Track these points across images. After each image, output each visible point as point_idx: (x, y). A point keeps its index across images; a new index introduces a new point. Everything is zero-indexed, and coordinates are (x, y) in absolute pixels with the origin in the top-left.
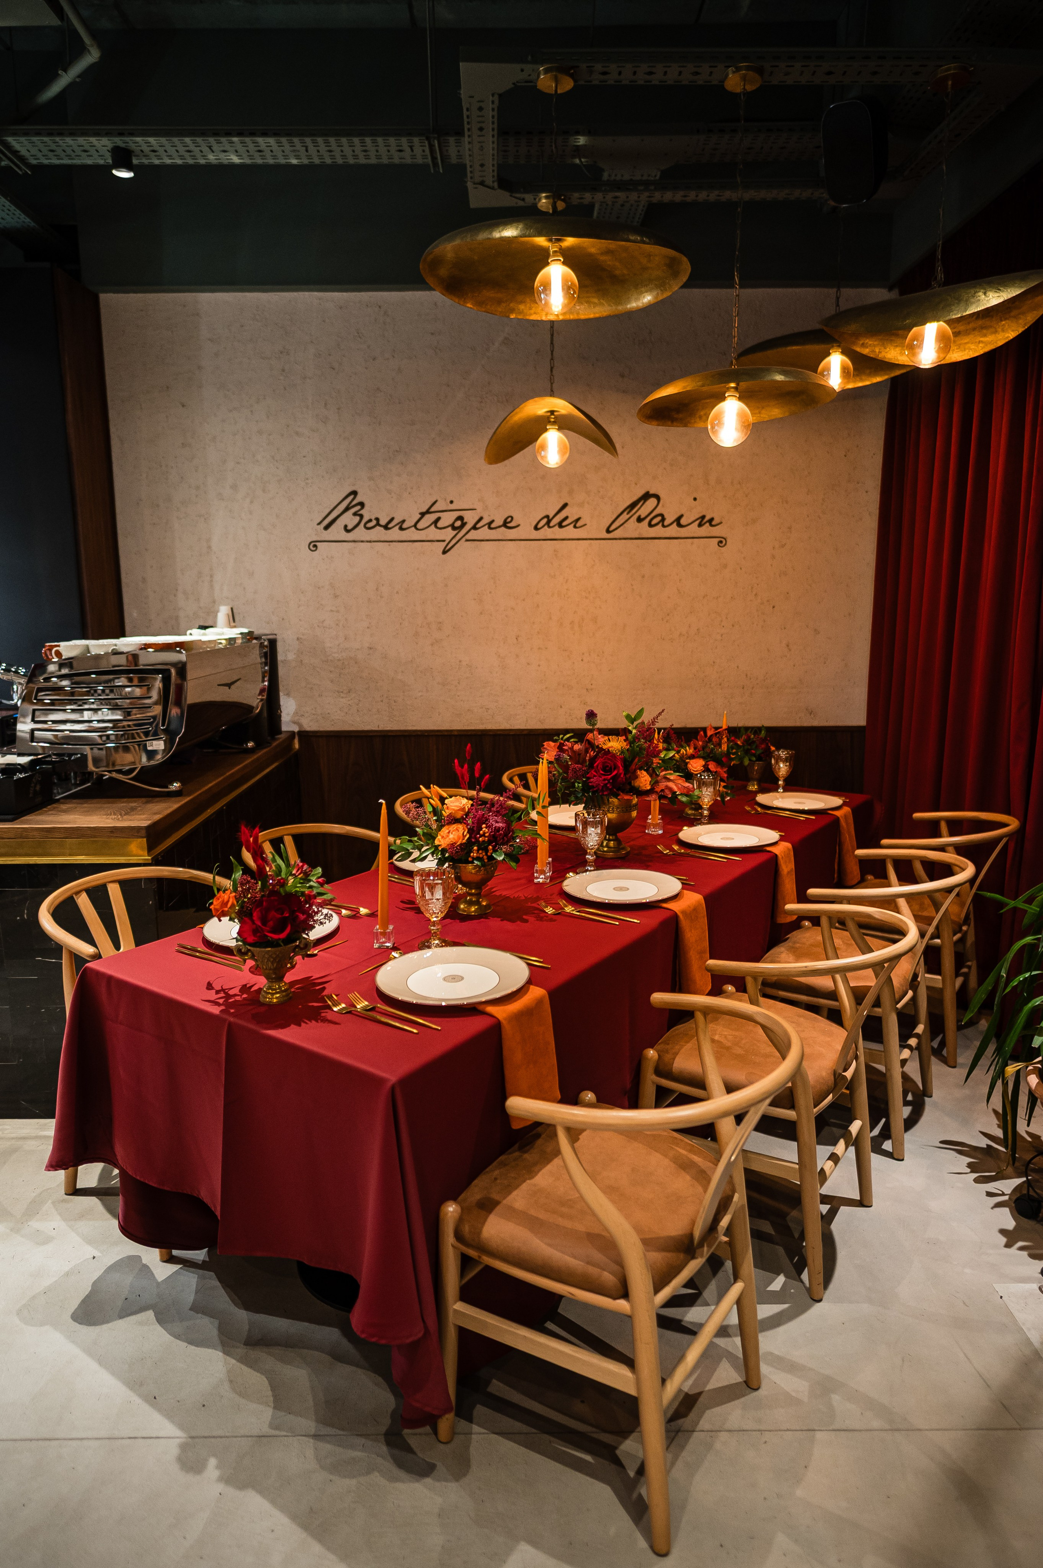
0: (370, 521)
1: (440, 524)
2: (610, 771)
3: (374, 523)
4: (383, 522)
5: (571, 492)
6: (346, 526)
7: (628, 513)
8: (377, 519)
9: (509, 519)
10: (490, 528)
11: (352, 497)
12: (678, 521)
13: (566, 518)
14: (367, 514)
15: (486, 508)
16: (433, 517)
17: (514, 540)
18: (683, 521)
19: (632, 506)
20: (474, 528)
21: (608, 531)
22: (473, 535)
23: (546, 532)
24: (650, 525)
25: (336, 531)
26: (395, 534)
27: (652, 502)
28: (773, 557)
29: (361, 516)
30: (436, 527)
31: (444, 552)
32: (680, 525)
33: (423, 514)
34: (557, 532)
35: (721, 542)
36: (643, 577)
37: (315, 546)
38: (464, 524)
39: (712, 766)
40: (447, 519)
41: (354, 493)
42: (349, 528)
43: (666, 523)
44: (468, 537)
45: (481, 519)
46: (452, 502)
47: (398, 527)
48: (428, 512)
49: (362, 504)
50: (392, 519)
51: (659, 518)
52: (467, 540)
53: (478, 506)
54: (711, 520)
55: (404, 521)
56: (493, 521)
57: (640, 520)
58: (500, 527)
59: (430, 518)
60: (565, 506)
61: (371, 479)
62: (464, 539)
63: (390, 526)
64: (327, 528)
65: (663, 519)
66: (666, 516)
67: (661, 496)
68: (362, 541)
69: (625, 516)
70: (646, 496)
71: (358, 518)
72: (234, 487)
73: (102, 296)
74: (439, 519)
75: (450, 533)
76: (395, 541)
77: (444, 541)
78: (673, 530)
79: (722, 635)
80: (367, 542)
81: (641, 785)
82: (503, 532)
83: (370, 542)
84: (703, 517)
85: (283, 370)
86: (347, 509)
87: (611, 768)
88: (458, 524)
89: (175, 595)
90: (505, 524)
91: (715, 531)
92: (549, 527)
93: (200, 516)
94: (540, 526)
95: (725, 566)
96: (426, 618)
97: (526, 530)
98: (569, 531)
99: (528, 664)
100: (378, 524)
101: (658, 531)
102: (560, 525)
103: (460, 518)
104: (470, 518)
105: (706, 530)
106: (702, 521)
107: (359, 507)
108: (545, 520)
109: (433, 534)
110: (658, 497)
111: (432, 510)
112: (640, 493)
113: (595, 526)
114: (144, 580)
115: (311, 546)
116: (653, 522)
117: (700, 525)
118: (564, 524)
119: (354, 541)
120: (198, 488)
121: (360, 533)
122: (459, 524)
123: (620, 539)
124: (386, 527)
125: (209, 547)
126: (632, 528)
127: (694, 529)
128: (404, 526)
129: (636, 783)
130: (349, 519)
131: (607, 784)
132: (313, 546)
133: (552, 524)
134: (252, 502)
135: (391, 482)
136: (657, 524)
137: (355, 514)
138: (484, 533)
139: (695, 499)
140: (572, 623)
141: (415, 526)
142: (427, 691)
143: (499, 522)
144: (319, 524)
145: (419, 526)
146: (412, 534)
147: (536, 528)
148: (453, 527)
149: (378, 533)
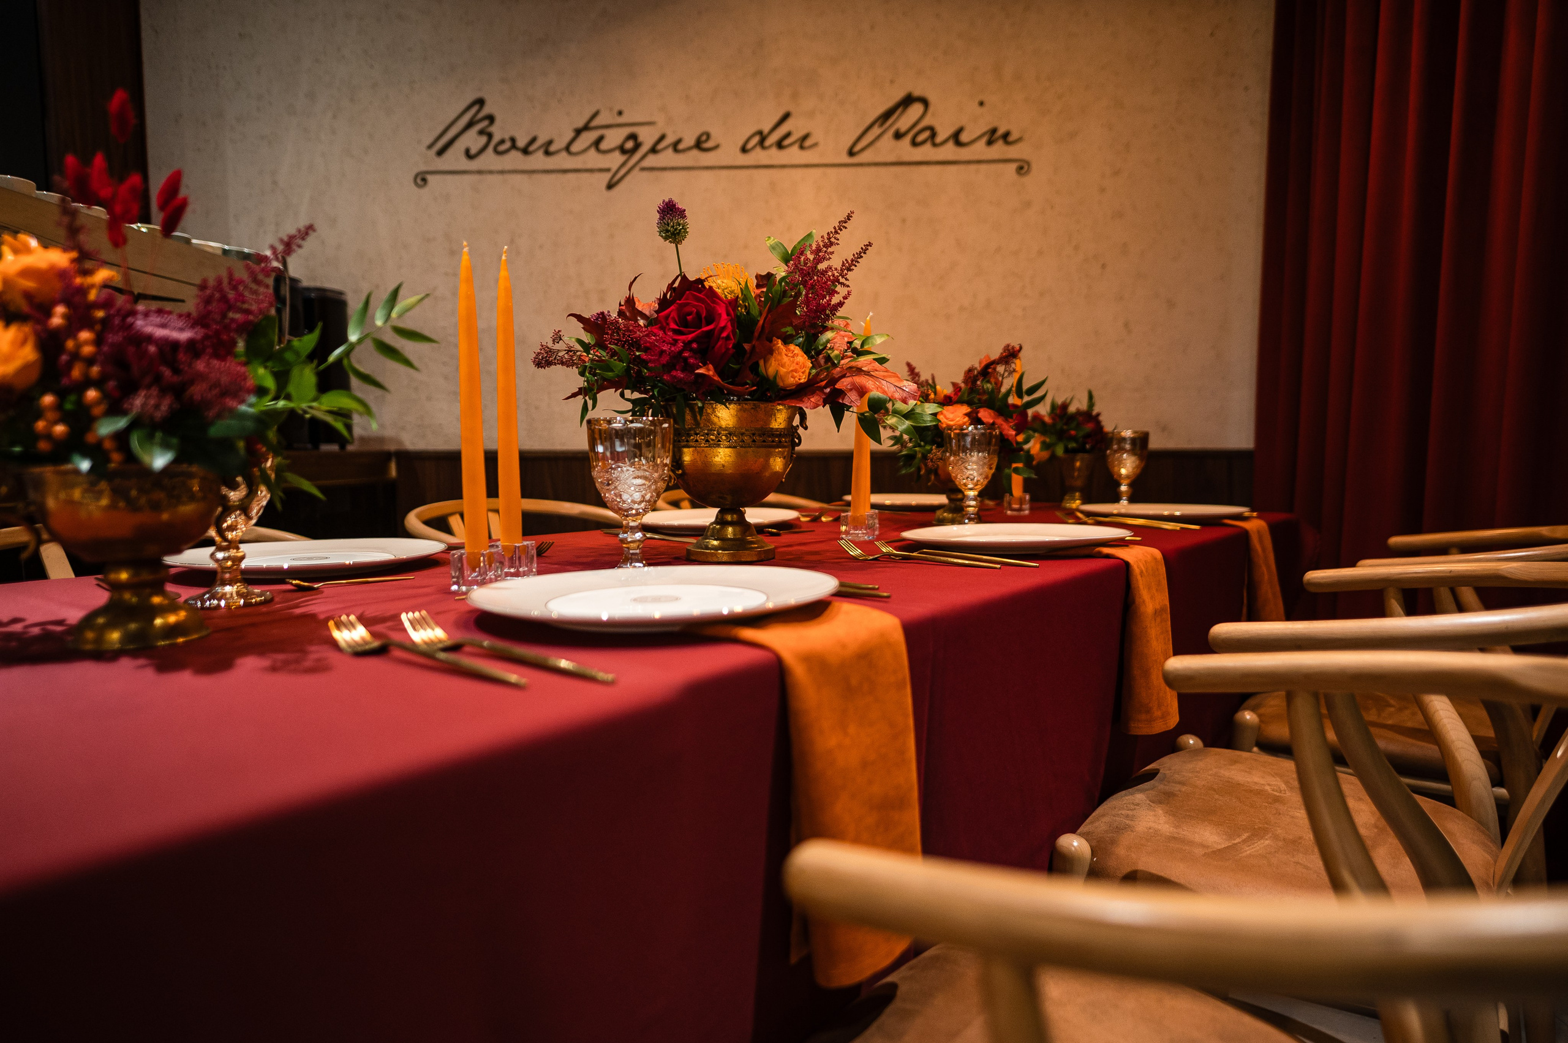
0: (502, 142)
1: (604, 146)
2: (698, 322)
3: (508, 145)
4: (521, 143)
5: (795, 96)
6: (468, 150)
7: (881, 127)
8: (513, 140)
9: (704, 138)
10: (676, 151)
11: (476, 106)
12: (956, 138)
13: (788, 135)
14: (498, 134)
15: (670, 121)
16: (593, 136)
17: (713, 168)
18: (964, 137)
19: (887, 115)
20: (654, 150)
21: (851, 153)
22: (651, 161)
23: (759, 156)
24: (914, 144)
25: (455, 158)
26: (538, 160)
27: (916, 110)
28: (1103, 190)
29: (490, 136)
30: (598, 150)
31: (610, 186)
32: (959, 143)
33: (578, 132)
34: (773, 156)
36: (904, 221)
37: (424, 180)
38: (637, 146)
39: (985, 415)
40: (614, 138)
41: (480, 102)
42: (473, 151)
43: (939, 139)
44: (647, 163)
45: (662, 138)
46: (620, 113)
47: (543, 149)
48: (586, 128)
49: (491, 119)
50: (534, 139)
51: (926, 134)
52: (643, 169)
53: (660, 119)
54: (1006, 136)
55: (550, 142)
56: (681, 140)
57: (898, 136)
58: (689, 149)
59: (589, 137)
60: (786, 117)
61: (505, 81)
62: (637, 168)
63: (531, 148)
64: (440, 153)
65: (933, 135)
66: (938, 129)
67: (932, 98)
68: (491, 172)
69: (876, 131)
70: (908, 101)
71: (483, 140)
72: (311, 96)
74: (601, 139)
75: (617, 158)
76: (539, 172)
77: (609, 170)
78: (949, 151)
79: (1024, 309)
80: (498, 172)
81: (783, 370)
82: (695, 157)
83: (502, 172)
84: (994, 131)
86: (470, 125)
87: (698, 314)
88: (630, 145)
90: (699, 145)
91: (1013, 152)
92: (764, 148)
93: (263, 138)
94: (750, 145)
95: (1028, 204)
97: (729, 154)
98: (793, 154)
100: (514, 146)
101: (926, 152)
102: (780, 145)
103: (633, 137)
104: (647, 137)
105: (999, 150)
106: (992, 137)
107: (485, 123)
108: (756, 139)
109: (593, 159)
110: (925, 102)
111: (594, 123)
112: (898, 95)
113: (831, 147)
115: (419, 181)
116: (920, 138)
117: (990, 143)
118: (786, 142)
119: (480, 172)
120: (259, 98)
121: (489, 160)
122: (631, 147)
123: (870, 164)
124: (525, 151)
125: (275, 183)
126: (887, 148)
127: (980, 149)
128: (552, 148)
129: (772, 368)
130: (472, 140)
131: (681, 352)
132: (421, 179)
133: (767, 143)
134: (335, 117)
135: (534, 85)
136: (924, 142)
137: (481, 132)
138: (667, 158)
139: (981, 104)
141: (567, 148)
143: (689, 141)
144: (430, 147)
145: (575, 148)
146: (562, 161)
147: (744, 150)
148: (622, 150)
149: (514, 159)
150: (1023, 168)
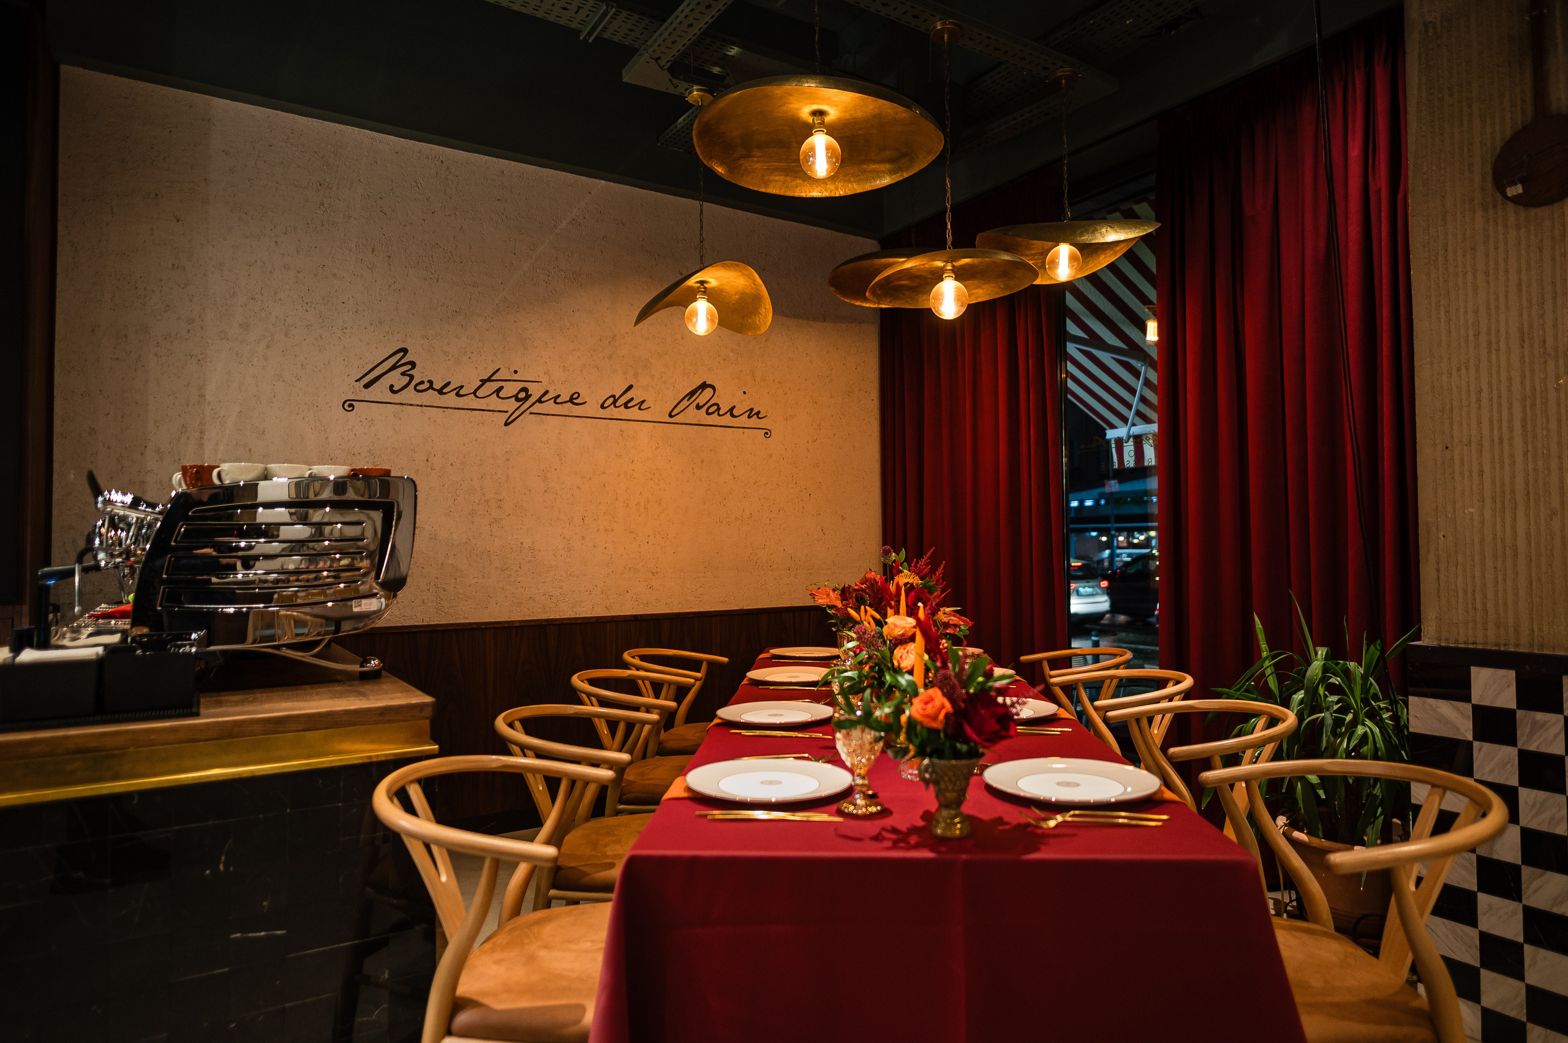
0: (422, 383)
1: (502, 394)
3: (426, 385)
4: (437, 386)
5: (636, 375)
6: (392, 386)
7: (688, 400)
8: (431, 382)
9: (576, 396)
10: (555, 402)
11: (402, 354)
12: (731, 412)
13: (632, 399)
14: (418, 375)
15: (551, 382)
16: (495, 386)
17: (581, 417)
18: (735, 412)
19: (692, 393)
20: (539, 401)
21: (671, 416)
22: (538, 408)
23: (612, 412)
24: (708, 413)
25: (379, 391)
26: (451, 399)
27: (708, 392)
28: (808, 450)
29: (412, 377)
30: (498, 396)
31: (506, 424)
32: (732, 415)
33: (484, 382)
34: (622, 412)
35: (767, 433)
36: (703, 461)
37: (351, 406)
38: (528, 397)
40: (510, 389)
41: (405, 351)
42: (396, 388)
43: (721, 412)
44: (533, 409)
45: (547, 392)
46: (516, 372)
47: (455, 392)
48: (489, 380)
49: (413, 364)
50: (449, 383)
51: (715, 408)
52: (531, 413)
53: (545, 380)
54: (758, 413)
55: (461, 387)
56: (559, 396)
57: (698, 407)
58: (566, 402)
59: (492, 387)
60: (630, 387)
61: (423, 337)
62: (528, 411)
63: (446, 390)
64: (367, 386)
65: (719, 409)
66: (721, 405)
67: (717, 387)
68: (411, 405)
69: (685, 403)
70: (704, 386)
71: (407, 379)
72: (245, 326)
73: (64, 68)
74: (501, 388)
75: (512, 404)
76: (451, 408)
77: (507, 412)
78: (727, 420)
79: (770, 519)
80: (417, 405)
82: (569, 408)
83: (421, 406)
84: (752, 410)
85: (322, 204)
86: (394, 367)
88: (522, 395)
89: (142, 454)
90: (572, 400)
91: (762, 423)
92: (615, 407)
93: (191, 356)
94: (606, 405)
95: (771, 455)
96: (484, 494)
97: (592, 409)
98: (634, 413)
99: (595, 546)
100: (431, 387)
101: (714, 419)
102: (626, 406)
103: (525, 390)
104: (536, 391)
105: (754, 422)
106: (751, 413)
107: (409, 367)
108: (612, 399)
109: (494, 402)
110: (713, 388)
111: (495, 378)
112: (699, 382)
113: (659, 410)
114: (93, 431)
115: (347, 406)
116: (710, 411)
117: (749, 417)
118: (629, 405)
119: (402, 404)
120: (191, 321)
121: (409, 395)
123: (681, 424)
124: (440, 392)
125: (202, 396)
126: (692, 414)
127: (744, 420)
128: (462, 392)
130: (396, 379)
132: (349, 405)
133: (618, 404)
134: (268, 347)
135: (449, 344)
136: (713, 413)
137: (403, 374)
138: (549, 407)
139: (745, 393)
140: (638, 504)
141: (475, 393)
142: (483, 577)
143: (565, 397)
144: (358, 381)
145: (480, 393)
146: (470, 402)
147: (602, 407)
148: (518, 400)
149: (431, 397)
150: (767, 434)
